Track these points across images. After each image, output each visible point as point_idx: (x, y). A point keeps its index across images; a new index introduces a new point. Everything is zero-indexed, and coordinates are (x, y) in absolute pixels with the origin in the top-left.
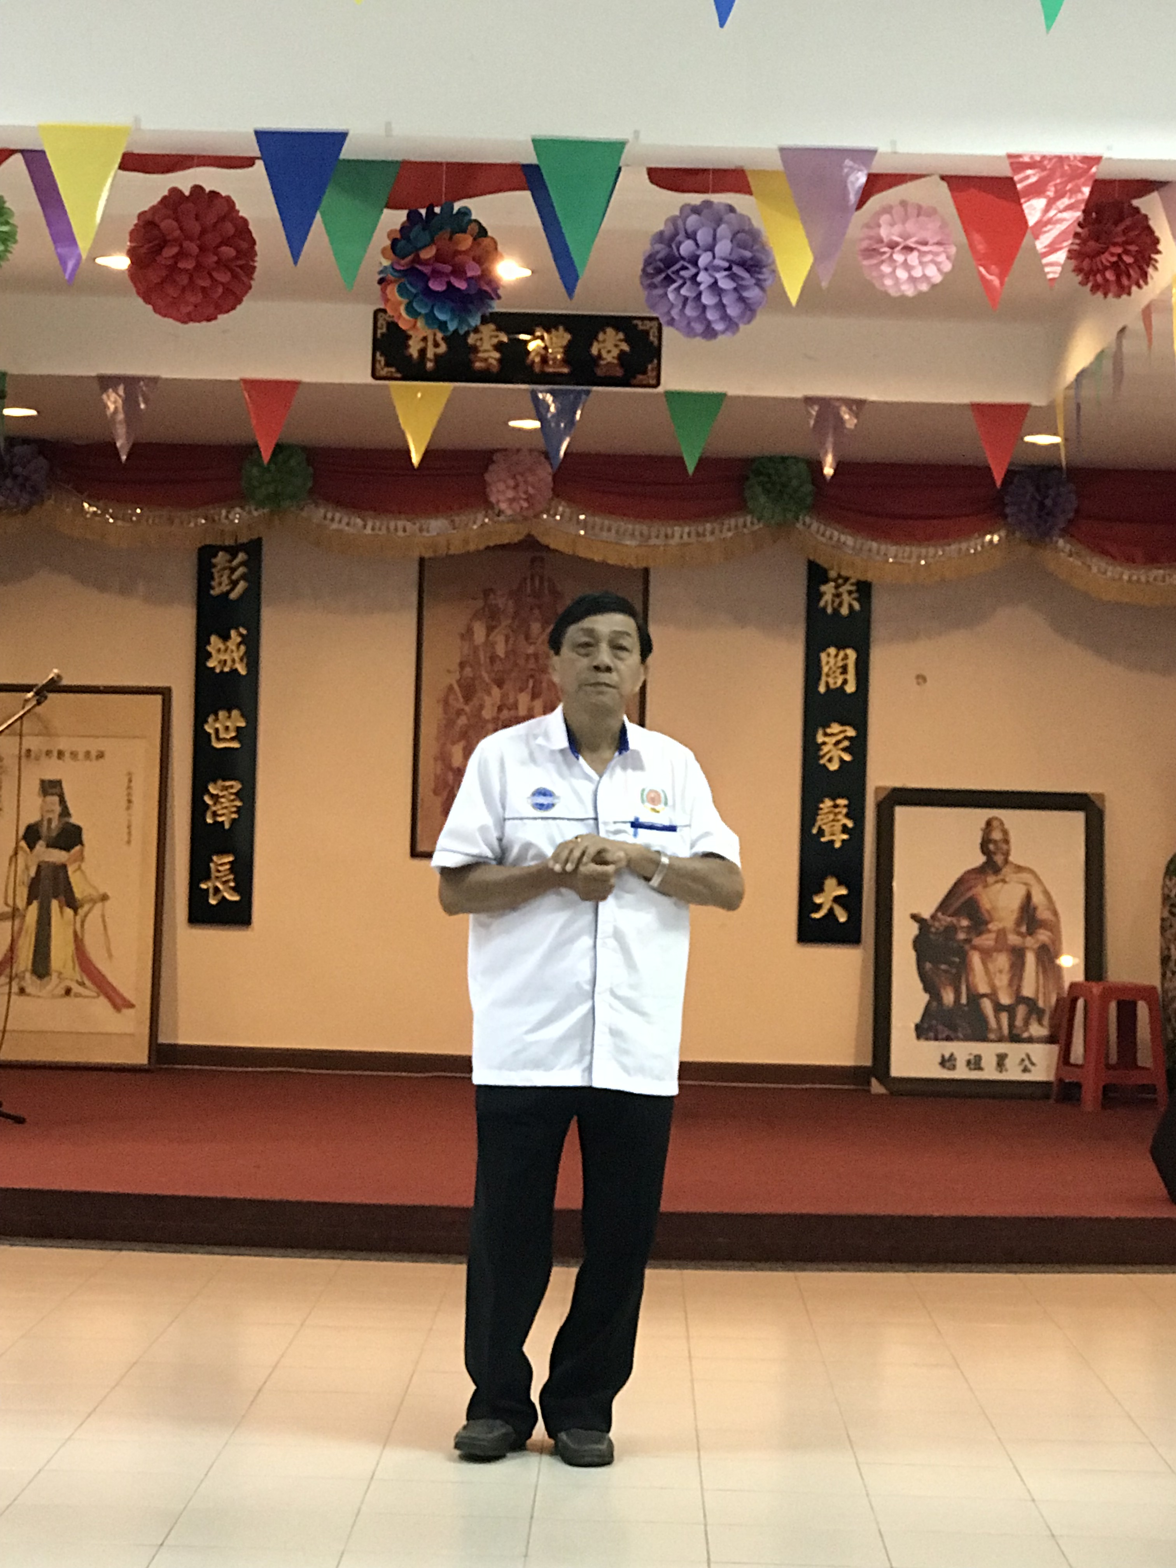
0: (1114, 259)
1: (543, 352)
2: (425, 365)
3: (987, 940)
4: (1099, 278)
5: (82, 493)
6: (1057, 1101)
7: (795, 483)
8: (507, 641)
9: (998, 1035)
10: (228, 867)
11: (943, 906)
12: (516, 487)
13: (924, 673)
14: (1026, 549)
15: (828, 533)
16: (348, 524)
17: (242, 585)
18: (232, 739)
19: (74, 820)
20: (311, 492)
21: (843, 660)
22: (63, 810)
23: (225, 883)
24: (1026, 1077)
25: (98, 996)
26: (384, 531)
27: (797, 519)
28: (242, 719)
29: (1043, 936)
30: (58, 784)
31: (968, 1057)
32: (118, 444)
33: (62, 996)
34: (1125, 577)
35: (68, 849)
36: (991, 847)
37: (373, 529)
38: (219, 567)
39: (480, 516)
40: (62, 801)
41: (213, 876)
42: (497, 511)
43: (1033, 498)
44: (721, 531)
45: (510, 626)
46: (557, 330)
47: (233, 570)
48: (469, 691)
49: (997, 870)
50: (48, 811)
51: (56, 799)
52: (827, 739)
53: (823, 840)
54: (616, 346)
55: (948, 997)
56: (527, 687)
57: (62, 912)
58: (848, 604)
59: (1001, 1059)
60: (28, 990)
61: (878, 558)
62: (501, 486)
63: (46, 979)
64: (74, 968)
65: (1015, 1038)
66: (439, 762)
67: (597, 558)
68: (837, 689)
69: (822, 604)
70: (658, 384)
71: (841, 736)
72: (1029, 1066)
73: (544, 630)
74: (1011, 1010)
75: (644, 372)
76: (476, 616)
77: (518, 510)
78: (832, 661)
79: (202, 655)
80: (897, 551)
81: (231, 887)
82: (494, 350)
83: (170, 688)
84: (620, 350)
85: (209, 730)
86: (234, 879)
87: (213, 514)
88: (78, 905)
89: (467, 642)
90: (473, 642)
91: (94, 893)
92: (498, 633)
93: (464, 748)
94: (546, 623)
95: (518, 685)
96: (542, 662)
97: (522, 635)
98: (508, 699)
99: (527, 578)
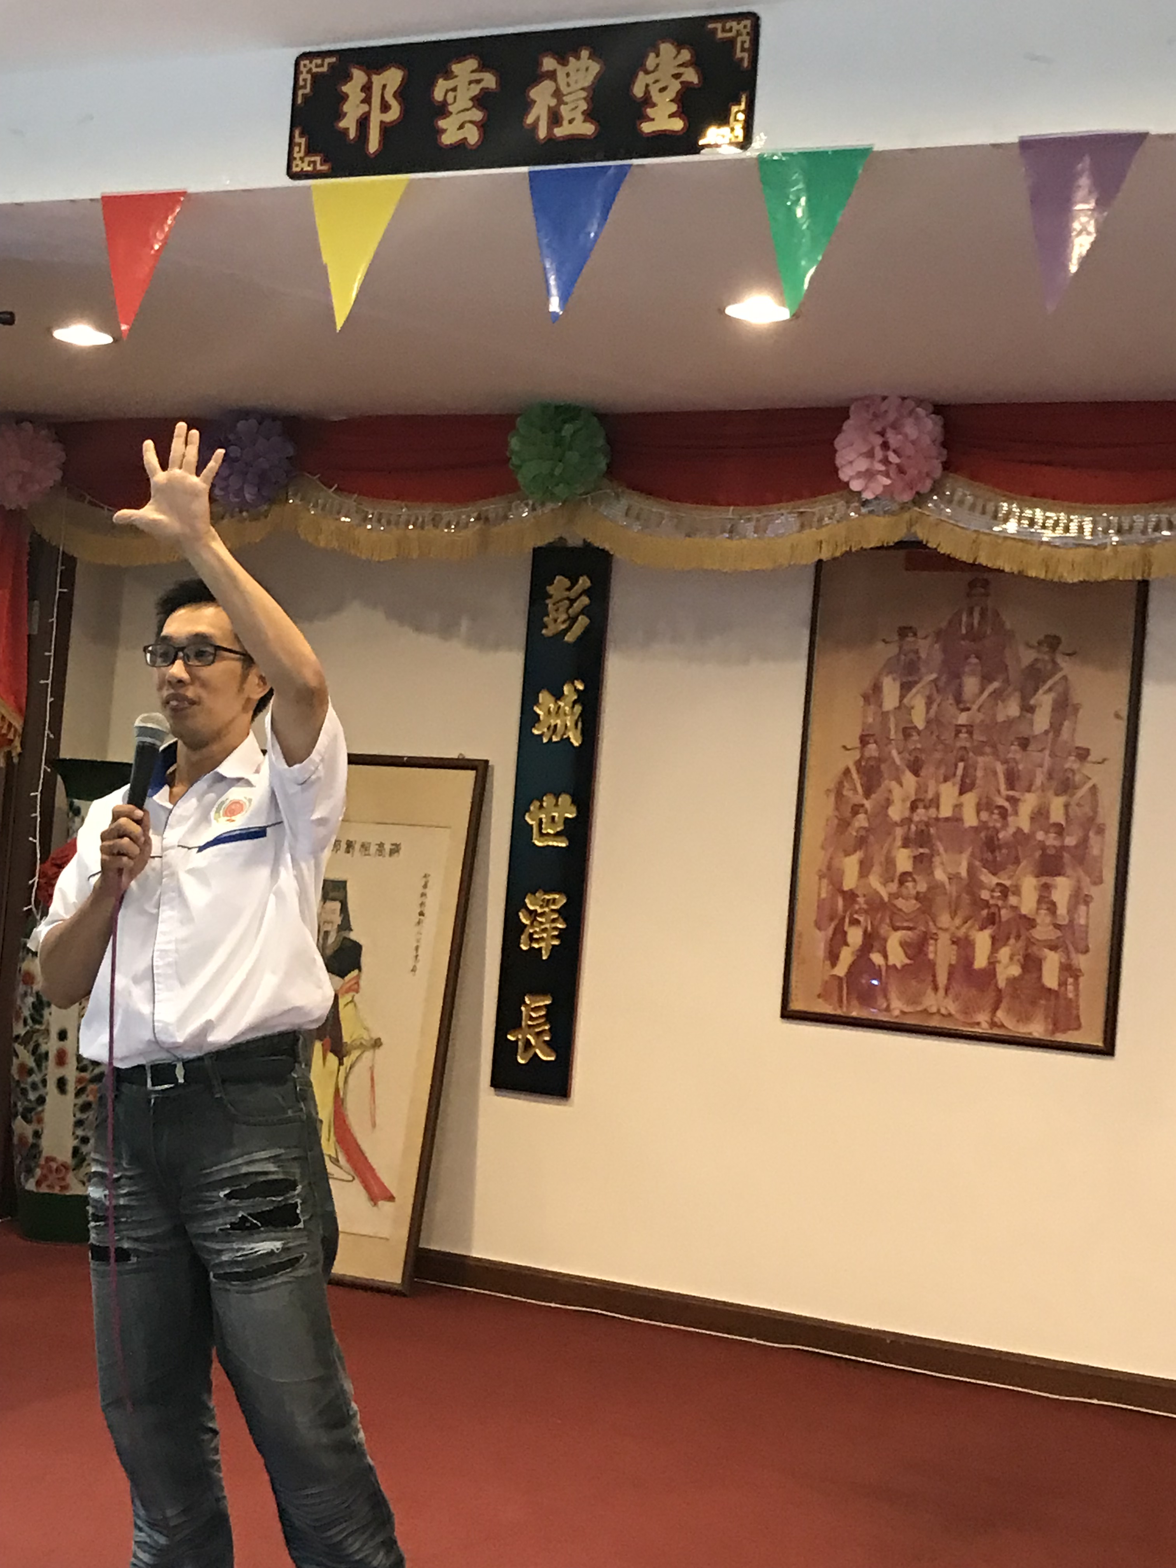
1: (553, 102)
2: (366, 146)
8: (929, 705)
10: (543, 1013)
17: (582, 622)
18: (558, 834)
19: (353, 936)
22: (343, 922)
23: (537, 1035)
25: (352, 1181)
28: (572, 808)
30: (341, 885)
35: (341, 974)
38: (554, 598)
40: (344, 909)
41: (523, 1024)
45: (935, 681)
46: (578, 58)
47: (572, 601)
48: (871, 777)
51: (337, 905)
54: (677, 76)
56: (954, 775)
57: (324, 1059)
62: (853, 455)
64: (329, 1139)
66: (825, 881)
73: (982, 691)
76: (889, 668)
77: (882, 491)
79: (528, 718)
81: (545, 1042)
82: (473, 106)
83: (487, 762)
84: (681, 83)
85: (531, 822)
86: (550, 1029)
87: (487, 510)
88: (344, 1052)
89: (872, 707)
90: (881, 706)
91: (366, 1036)
92: (917, 693)
93: (862, 863)
94: (987, 679)
95: (942, 771)
96: (978, 737)
97: (950, 697)
98: (926, 792)
99: (961, 611)
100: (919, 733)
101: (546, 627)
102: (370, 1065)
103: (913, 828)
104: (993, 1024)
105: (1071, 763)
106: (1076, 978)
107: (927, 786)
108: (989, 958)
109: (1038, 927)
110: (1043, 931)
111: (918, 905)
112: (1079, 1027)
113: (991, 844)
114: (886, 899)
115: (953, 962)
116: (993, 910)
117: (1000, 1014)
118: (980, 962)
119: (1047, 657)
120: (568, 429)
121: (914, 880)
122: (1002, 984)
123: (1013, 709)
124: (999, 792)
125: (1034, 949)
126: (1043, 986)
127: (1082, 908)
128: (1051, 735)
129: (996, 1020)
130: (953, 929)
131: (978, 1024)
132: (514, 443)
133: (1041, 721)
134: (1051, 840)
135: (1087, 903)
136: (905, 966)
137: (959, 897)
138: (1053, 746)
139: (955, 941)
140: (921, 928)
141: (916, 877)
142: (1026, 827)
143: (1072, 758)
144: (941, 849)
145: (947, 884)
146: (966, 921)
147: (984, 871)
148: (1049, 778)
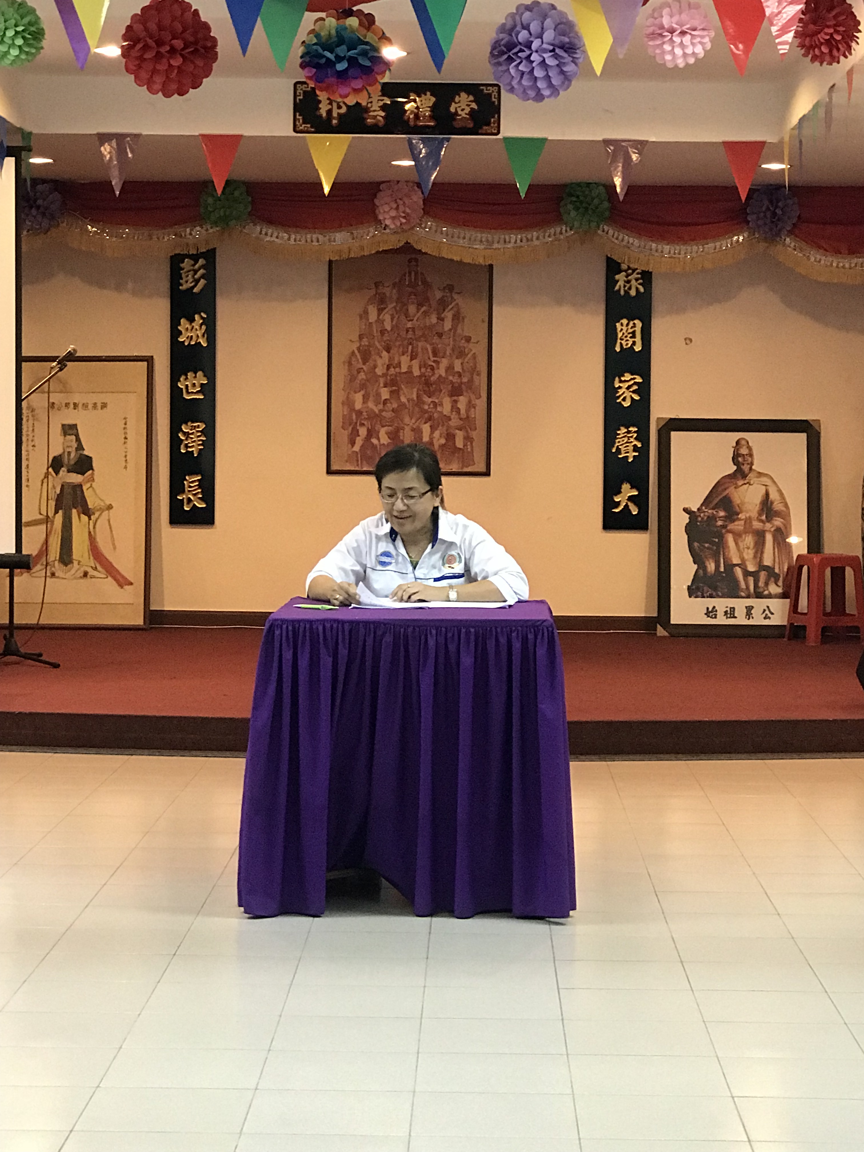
0: (828, 37)
1: (416, 111)
2: (331, 121)
3: (738, 526)
4: (817, 51)
5: (86, 218)
6: (789, 639)
7: (596, 201)
8: (392, 319)
9: (747, 593)
10: (197, 483)
11: (706, 502)
12: (397, 208)
13: (691, 337)
14: (762, 245)
15: (620, 237)
16: (277, 237)
17: (202, 282)
18: (198, 392)
19: (86, 453)
20: (250, 214)
21: (632, 328)
22: (78, 445)
23: (195, 495)
24: (767, 622)
25: (107, 577)
26: (303, 241)
27: (598, 228)
28: (205, 378)
29: (778, 522)
30: (74, 427)
31: (725, 610)
32: (113, 183)
33: (81, 577)
34: (834, 265)
35: (82, 473)
36: (740, 459)
37: (295, 241)
38: (185, 270)
39: (372, 230)
40: (78, 440)
41: (186, 490)
42: (383, 226)
43: (768, 209)
44: (544, 238)
45: (395, 307)
46: (426, 95)
47: (196, 272)
48: (366, 355)
49: (744, 476)
50: (68, 447)
51: (74, 437)
52: (621, 385)
53: (620, 456)
54: (468, 105)
55: (711, 567)
56: (407, 352)
57: (79, 518)
58: (635, 288)
59: (749, 610)
60: (57, 575)
61: (657, 254)
62: (386, 208)
63: (69, 566)
64: (89, 558)
65: (759, 595)
66: (346, 407)
67: (456, 258)
68: (629, 348)
69: (617, 288)
70: (498, 133)
71: (632, 382)
72: (769, 615)
73: (418, 311)
74: (755, 575)
75: (488, 124)
76: (370, 301)
77: (399, 224)
78: (625, 328)
79: (175, 333)
80: (670, 248)
81: (199, 498)
82: (381, 110)
83: (152, 357)
84: (471, 108)
85: (181, 387)
86: (201, 492)
87: (181, 231)
88: (91, 513)
89: (364, 320)
90: (368, 320)
91: (102, 504)
92: (386, 313)
93: (363, 396)
94: (420, 305)
95: (401, 350)
96: (419, 333)
97: (403, 314)
98: (394, 360)
99: (406, 273)
100: (388, 332)
101: (182, 285)
102: (108, 518)
103: (389, 378)
105: (463, 343)
106: (472, 444)
107: (394, 358)
108: (430, 437)
109: (453, 421)
110: (455, 422)
111: (393, 414)
112: (474, 464)
113: (427, 383)
114: (377, 412)
115: (413, 440)
116: (430, 414)
118: (426, 439)
119: (448, 295)
121: (391, 403)
122: (436, 448)
123: (434, 320)
124: (429, 358)
125: (452, 431)
126: (456, 447)
127: (473, 410)
128: (453, 330)
130: (411, 424)
133: (448, 325)
134: (455, 379)
135: (475, 408)
136: (389, 444)
138: (454, 336)
139: (413, 430)
140: (396, 425)
141: (392, 401)
142: (444, 375)
143: (463, 341)
144: (403, 386)
145: (407, 403)
146: (418, 420)
147: (425, 396)
148: (453, 350)
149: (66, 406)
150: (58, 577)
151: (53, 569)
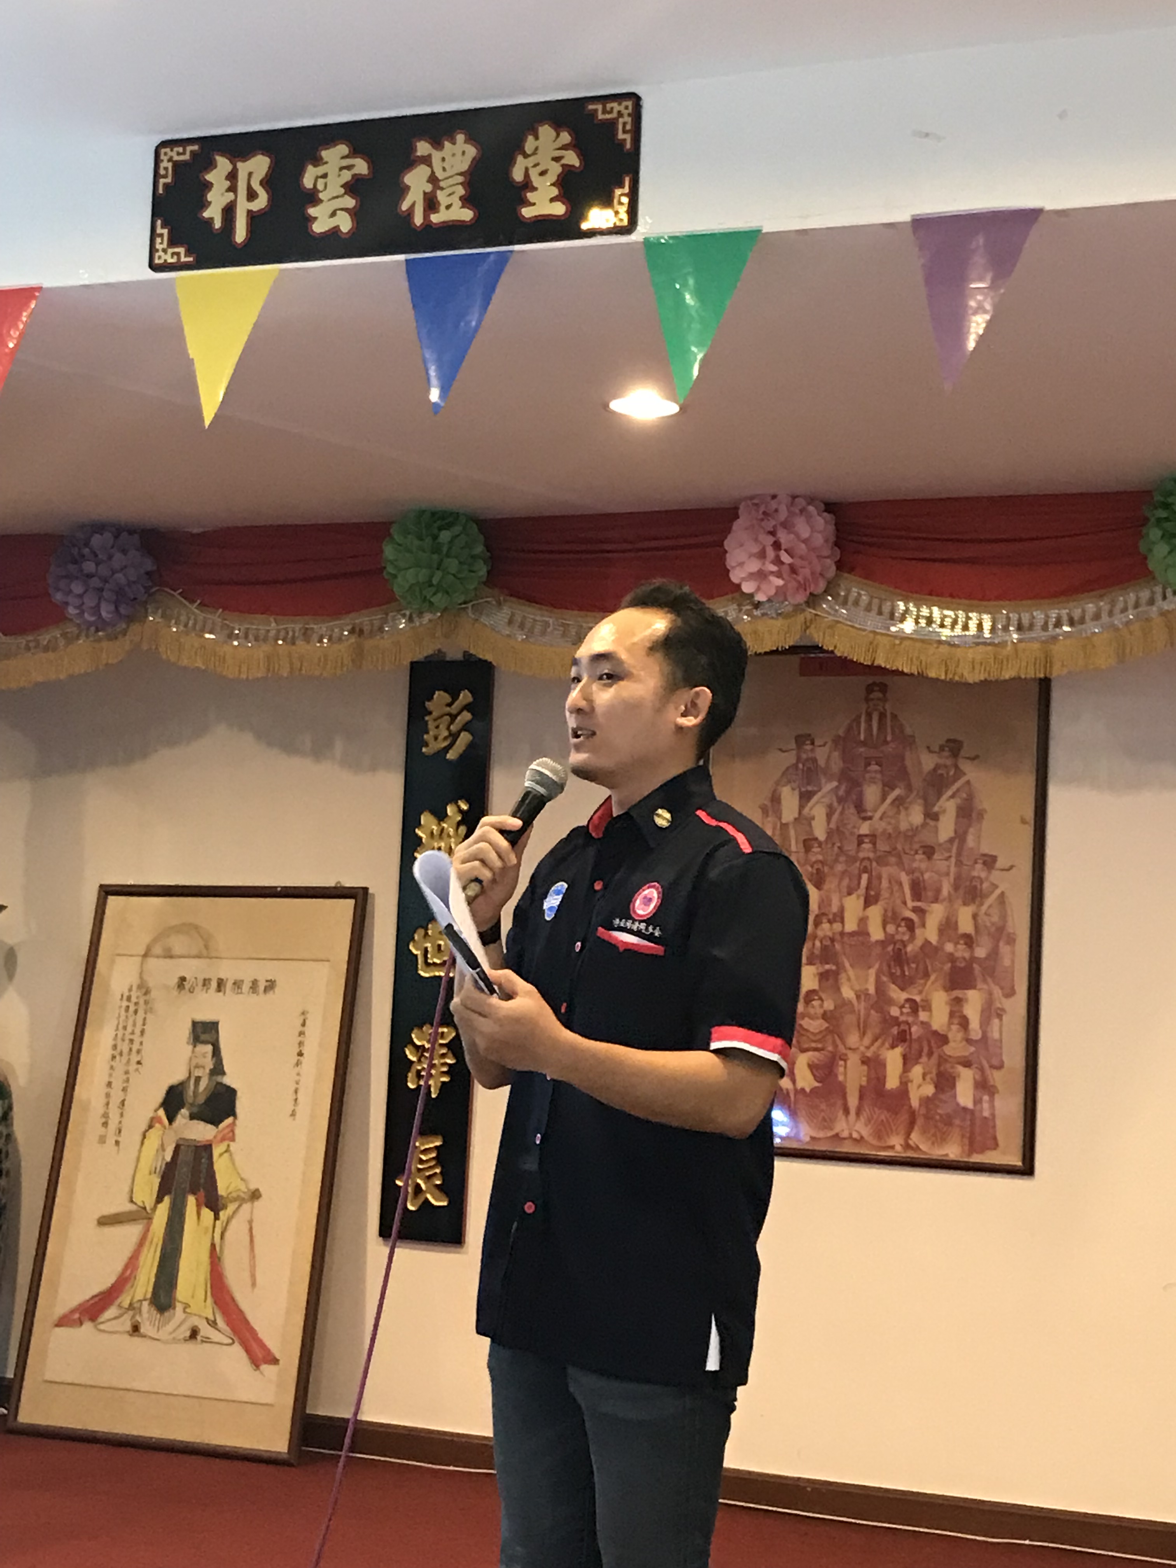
1: (429, 188)
8: (829, 816)
10: (434, 1155)
17: (463, 739)
19: (227, 1080)
20: (487, 583)
22: (215, 1064)
23: (428, 1179)
25: (232, 1343)
30: (211, 1026)
33: (186, 1340)
35: (215, 1121)
38: (435, 714)
39: (731, 610)
40: (216, 1052)
41: (413, 1168)
44: (1112, 614)
45: (834, 792)
47: (453, 717)
50: (197, 1067)
51: (209, 1048)
54: (557, 159)
56: (858, 887)
57: (199, 1214)
60: (142, 1330)
62: (744, 555)
63: (166, 1314)
64: (205, 1301)
70: (633, 225)
73: (884, 799)
76: (787, 776)
77: (775, 593)
79: (409, 842)
81: (437, 1186)
82: (345, 193)
83: (365, 889)
84: (563, 166)
85: (415, 952)
86: (441, 1173)
87: (361, 623)
88: (220, 1205)
89: (769, 819)
90: (780, 818)
91: (243, 1187)
92: (817, 803)
94: (888, 786)
95: (846, 882)
96: (883, 846)
97: (851, 806)
98: (830, 905)
99: (859, 717)
100: (820, 844)
101: (427, 745)
102: (249, 1218)
103: (818, 944)
104: (907, 1146)
105: (979, 871)
106: (992, 1096)
107: (831, 901)
108: (901, 1077)
109: (952, 1044)
110: (955, 1048)
111: (826, 1025)
112: (996, 1146)
113: (899, 958)
115: (864, 1083)
116: (903, 1027)
117: (915, 1138)
118: (892, 1082)
119: (949, 762)
120: (445, 536)
121: (821, 999)
122: (915, 1103)
123: (916, 816)
124: (905, 903)
125: (947, 1067)
126: (958, 1105)
127: (996, 1021)
128: (957, 841)
129: (911, 1142)
130: (862, 1049)
131: (892, 1147)
132: (389, 551)
133: (946, 828)
134: (961, 951)
135: (1000, 1017)
136: (813, 1090)
137: (868, 1015)
138: (959, 854)
139: (865, 1061)
140: (830, 1048)
141: (823, 996)
142: (934, 939)
143: (979, 866)
144: (847, 965)
145: (855, 1001)
146: (875, 1040)
147: (893, 986)
148: (956, 887)
149: (204, 985)
150: (144, 1336)
151: (138, 1318)
